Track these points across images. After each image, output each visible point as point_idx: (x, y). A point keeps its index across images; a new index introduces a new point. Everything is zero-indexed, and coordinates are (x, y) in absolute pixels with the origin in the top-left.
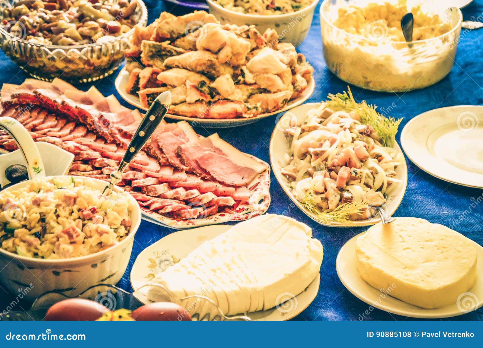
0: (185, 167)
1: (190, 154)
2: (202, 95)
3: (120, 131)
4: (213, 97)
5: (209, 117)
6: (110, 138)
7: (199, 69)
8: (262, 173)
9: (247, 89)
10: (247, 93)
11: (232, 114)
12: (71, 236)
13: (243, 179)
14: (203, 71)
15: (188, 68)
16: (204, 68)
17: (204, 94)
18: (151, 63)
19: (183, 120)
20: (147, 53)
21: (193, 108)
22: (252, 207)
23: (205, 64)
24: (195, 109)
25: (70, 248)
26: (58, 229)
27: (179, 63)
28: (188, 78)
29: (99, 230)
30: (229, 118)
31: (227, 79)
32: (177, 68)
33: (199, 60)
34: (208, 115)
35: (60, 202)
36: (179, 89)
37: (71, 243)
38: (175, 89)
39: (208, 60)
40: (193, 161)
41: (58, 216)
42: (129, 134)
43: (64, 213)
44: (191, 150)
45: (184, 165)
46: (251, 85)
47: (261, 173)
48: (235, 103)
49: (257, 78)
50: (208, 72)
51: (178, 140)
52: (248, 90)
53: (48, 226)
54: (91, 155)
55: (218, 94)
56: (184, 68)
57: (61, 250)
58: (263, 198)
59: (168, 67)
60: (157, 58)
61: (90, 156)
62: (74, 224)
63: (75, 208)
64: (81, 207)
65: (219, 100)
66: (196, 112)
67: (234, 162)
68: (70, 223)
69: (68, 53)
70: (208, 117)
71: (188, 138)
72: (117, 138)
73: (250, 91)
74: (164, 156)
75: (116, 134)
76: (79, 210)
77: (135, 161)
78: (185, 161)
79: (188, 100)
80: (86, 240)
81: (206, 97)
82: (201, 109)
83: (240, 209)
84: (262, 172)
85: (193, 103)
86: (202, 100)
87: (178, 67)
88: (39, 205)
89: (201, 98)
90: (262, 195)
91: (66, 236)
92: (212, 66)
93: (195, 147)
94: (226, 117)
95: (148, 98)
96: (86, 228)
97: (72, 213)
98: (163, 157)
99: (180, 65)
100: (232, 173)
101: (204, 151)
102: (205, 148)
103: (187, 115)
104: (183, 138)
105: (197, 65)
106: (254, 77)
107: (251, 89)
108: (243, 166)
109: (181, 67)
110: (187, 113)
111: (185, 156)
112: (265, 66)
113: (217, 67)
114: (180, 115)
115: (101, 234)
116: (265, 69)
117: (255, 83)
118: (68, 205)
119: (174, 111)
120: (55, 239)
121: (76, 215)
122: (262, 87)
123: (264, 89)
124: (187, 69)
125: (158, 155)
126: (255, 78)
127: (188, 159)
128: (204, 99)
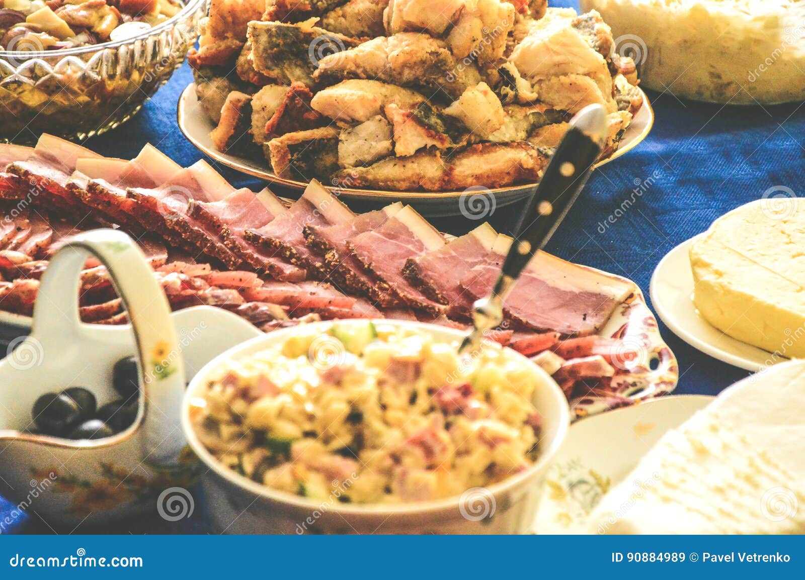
0: (442, 307)
1: (441, 275)
2: (432, 137)
3: (253, 240)
4: (455, 140)
5: (453, 186)
6: (233, 259)
7: (407, 75)
8: (628, 302)
9: (524, 114)
10: (525, 125)
11: (508, 173)
12: (429, 452)
13: (584, 319)
14: (417, 79)
15: (380, 75)
16: (419, 72)
17: (437, 132)
18: (275, 73)
19: (395, 200)
20: (265, 50)
21: (412, 169)
22: (644, 378)
23: (423, 62)
24: (418, 171)
25: (431, 478)
26: (392, 438)
27: (358, 66)
28: (387, 99)
29: (487, 436)
30: (501, 187)
31: (485, 93)
32: (352, 78)
33: (410, 53)
34: (449, 182)
35: (384, 376)
36: (371, 127)
37: (430, 468)
38: (359, 128)
39: (432, 53)
40: (454, 290)
41: (384, 407)
42: (275, 245)
43: (397, 398)
44: (440, 267)
45: (438, 301)
46: (528, 104)
47: (624, 302)
48: (512, 147)
49: (541, 88)
50: (427, 82)
51: (400, 247)
52: (526, 116)
53: (367, 432)
54: (224, 297)
55: (467, 130)
56: (369, 77)
57: (410, 486)
58: (656, 355)
59: (331, 78)
60: (289, 59)
61: (224, 300)
62: (425, 423)
63: (421, 386)
64: (434, 384)
65: (469, 144)
66: (421, 178)
67: (551, 283)
68: (415, 423)
69: (57, 67)
70: (449, 187)
71: (419, 241)
72: (251, 257)
73: (532, 119)
74: (386, 286)
75: (243, 248)
76: (431, 391)
77: (330, 302)
78: (437, 292)
79: (400, 149)
80: (459, 461)
81: (442, 140)
82: (431, 169)
83: (619, 384)
84: (626, 300)
85: (411, 157)
86: (434, 147)
87: (354, 76)
88: (338, 383)
89: (430, 142)
90: (651, 349)
91: (418, 452)
92: (437, 66)
93: (444, 258)
94: (495, 182)
95: (292, 156)
96: (457, 432)
97: (413, 399)
98: (382, 289)
99: (359, 71)
100: (554, 308)
101: (473, 267)
102: (470, 260)
103: (398, 185)
104: (408, 242)
105: (404, 65)
106: (533, 86)
107: (533, 114)
108: (577, 291)
109: (363, 75)
110: (398, 181)
111: (432, 281)
112: (557, 59)
113: (450, 70)
114: (380, 189)
115: (492, 443)
116: (558, 65)
117: (538, 101)
118: (403, 381)
119: (366, 180)
120: (388, 462)
121: (424, 401)
122: (557, 108)
123: (561, 111)
124: (379, 79)
125: (370, 285)
126: (537, 87)
127: (442, 288)
128: (438, 144)
